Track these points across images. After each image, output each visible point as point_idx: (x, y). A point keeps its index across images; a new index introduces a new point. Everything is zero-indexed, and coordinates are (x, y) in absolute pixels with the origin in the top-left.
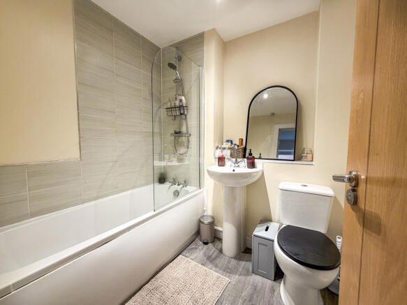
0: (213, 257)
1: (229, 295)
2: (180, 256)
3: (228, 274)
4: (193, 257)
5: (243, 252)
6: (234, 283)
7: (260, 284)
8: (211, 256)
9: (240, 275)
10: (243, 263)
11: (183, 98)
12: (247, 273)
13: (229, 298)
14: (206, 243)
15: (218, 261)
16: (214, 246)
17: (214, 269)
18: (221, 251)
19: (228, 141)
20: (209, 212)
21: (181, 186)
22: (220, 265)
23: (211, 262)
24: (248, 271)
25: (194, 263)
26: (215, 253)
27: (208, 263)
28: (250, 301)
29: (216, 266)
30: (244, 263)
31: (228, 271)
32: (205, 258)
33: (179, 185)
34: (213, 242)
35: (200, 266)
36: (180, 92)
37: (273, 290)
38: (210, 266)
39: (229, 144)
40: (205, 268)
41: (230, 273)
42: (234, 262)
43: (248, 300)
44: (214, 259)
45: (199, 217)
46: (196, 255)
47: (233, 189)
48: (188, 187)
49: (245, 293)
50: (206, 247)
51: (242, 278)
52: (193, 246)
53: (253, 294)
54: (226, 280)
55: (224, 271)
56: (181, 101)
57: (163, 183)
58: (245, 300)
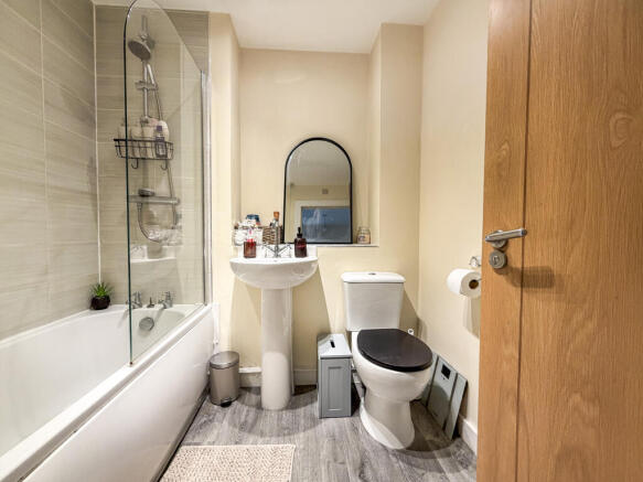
0: (250, 421)
1: (303, 469)
2: (183, 448)
3: (286, 438)
4: (211, 438)
5: (295, 395)
6: (302, 446)
7: (337, 430)
8: (246, 421)
9: (304, 431)
10: (301, 411)
11: (164, 125)
12: (314, 422)
13: (306, 472)
14: (225, 405)
15: (261, 425)
16: (243, 403)
17: (261, 440)
18: (259, 406)
19: (250, 217)
20: (224, 347)
21: (158, 307)
22: (267, 430)
23: (250, 432)
24: (313, 418)
25: (218, 448)
26: (252, 415)
27: (246, 435)
28: (335, 460)
29: (262, 434)
30: (303, 409)
31: (285, 432)
32: (237, 430)
33: (151, 305)
34: (238, 398)
35: (234, 447)
36: (153, 112)
37: (355, 429)
38: (252, 438)
39: (254, 221)
40: (244, 447)
41: (289, 434)
42: (287, 415)
43: (332, 460)
44: (253, 425)
45: (209, 358)
46: (216, 432)
47: (279, 292)
48: (175, 306)
49: (324, 453)
50: (229, 410)
51: (310, 432)
52: (201, 419)
53: (335, 448)
54: (288, 449)
55: (279, 436)
56: (159, 129)
57: (106, 308)
58: (329, 462)
